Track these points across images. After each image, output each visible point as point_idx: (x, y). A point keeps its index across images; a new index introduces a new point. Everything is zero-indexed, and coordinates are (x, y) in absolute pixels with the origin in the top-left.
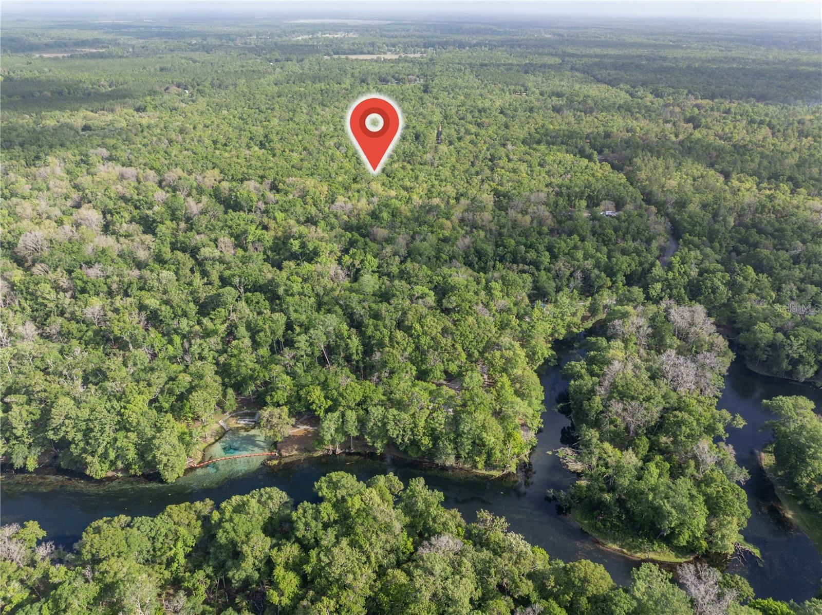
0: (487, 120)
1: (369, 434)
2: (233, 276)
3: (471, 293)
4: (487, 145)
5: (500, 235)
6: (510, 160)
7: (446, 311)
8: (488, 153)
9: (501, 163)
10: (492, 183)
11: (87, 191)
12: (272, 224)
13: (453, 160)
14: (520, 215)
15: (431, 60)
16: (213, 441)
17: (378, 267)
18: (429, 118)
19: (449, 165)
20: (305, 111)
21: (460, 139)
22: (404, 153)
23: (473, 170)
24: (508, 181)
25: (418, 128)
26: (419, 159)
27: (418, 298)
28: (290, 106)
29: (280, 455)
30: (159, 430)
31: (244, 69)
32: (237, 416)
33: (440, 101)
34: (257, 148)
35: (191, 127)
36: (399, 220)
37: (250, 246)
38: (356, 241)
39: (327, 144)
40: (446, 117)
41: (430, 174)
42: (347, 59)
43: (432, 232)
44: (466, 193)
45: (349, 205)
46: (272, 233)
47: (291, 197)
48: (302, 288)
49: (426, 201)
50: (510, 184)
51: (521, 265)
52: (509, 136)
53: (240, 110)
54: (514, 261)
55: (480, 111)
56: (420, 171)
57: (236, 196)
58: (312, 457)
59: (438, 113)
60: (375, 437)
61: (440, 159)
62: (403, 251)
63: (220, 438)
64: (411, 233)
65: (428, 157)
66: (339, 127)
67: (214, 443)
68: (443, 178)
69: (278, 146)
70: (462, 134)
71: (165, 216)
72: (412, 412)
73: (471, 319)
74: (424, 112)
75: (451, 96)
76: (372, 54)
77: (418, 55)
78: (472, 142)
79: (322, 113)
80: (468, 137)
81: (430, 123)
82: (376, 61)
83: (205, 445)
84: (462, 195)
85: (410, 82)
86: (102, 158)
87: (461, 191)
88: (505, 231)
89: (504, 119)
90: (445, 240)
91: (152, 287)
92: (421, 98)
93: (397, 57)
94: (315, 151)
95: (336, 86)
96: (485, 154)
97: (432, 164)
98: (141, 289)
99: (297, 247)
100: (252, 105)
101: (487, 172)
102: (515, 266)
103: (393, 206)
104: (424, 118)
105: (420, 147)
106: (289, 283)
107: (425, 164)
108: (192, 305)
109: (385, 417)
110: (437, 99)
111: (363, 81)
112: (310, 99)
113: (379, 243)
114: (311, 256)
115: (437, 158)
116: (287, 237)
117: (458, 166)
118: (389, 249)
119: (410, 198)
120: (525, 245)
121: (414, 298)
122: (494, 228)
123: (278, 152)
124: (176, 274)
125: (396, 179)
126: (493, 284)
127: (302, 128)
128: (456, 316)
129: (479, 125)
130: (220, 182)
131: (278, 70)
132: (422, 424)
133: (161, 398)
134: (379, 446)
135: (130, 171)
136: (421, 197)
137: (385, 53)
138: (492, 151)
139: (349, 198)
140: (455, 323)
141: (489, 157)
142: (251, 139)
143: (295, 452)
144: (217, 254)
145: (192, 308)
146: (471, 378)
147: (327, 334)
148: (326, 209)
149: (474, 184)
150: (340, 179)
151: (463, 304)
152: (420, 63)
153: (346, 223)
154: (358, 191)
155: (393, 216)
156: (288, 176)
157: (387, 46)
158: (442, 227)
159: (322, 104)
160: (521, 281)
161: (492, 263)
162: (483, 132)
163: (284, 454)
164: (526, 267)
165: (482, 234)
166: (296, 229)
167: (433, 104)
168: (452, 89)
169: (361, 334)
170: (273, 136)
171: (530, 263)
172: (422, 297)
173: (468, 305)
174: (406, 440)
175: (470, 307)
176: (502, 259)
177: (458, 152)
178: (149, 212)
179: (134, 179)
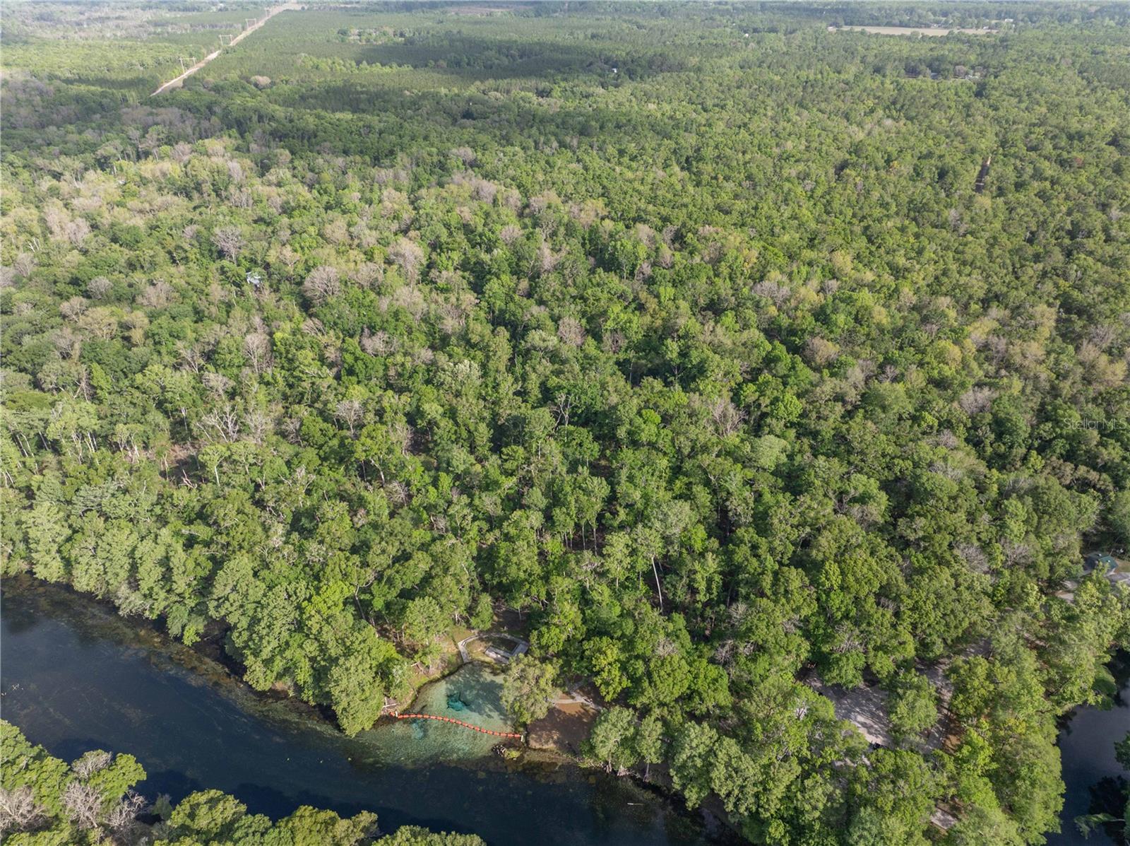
0: (1080, 156)
1: (680, 769)
2: (560, 388)
3: (962, 515)
4: (1070, 204)
5: (1054, 392)
6: (1109, 239)
7: (903, 544)
8: (1069, 219)
9: (1090, 244)
10: (1061, 282)
11: (421, 212)
12: (652, 304)
13: (997, 225)
14: (1104, 358)
15: (1003, 40)
16: (438, 675)
17: (801, 416)
18: (973, 141)
19: (987, 235)
20: (770, 113)
21: (1019, 186)
22: (911, 201)
23: (1030, 251)
24: (1096, 283)
25: (947, 159)
26: (933, 217)
27: (854, 500)
28: (750, 103)
29: (527, 742)
30: (348, 653)
31: (703, 42)
32: (488, 640)
33: (1001, 113)
34: (677, 169)
35: (598, 126)
36: (865, 330)
37: (607, 337)
38: (776, 360)
39: (785, 173)
40: (1003, 144)
41: (947, 248)
42: (863, 33)
43: (921, 364)
44: (1005, 295)
45: (785, 290)
46: (648, 319)
47: (697, 259)
48: (658, 435)
49: (926, 298)
50: (1099, 289)
51: (1082, 469)
52: (1119, 191)
53: (675, 104)
54: (1069, 456)
55: (1071, 137)
56: (930, 239)
57: (615, 247)
58: (576, 766)
59: (991, 136)
60: (688, 780)
61: (972, 220)
62: (853, 396)
63: (451, 674)
64: (881, 359)
65: (951, 214)
66: (814, 145)
67: (438, 680)
68: (969, 257)
69: (708, 168)
70: (1026, 177)
71: (505, 266)
72: (765, 761)
73: (945, 574)
74: (967, 131)
75: (1023, 106)
76: (907, 26)
77: (982, 32)
78: (1041, 195)
79: (796, 118)
80: (1036, 184)
81: (973, 151)
82: (909, 38)
83: (425, 680)
84: (997, 297)
85: (956, 75)
86: (464, 163)
87: (995, 289)
88: (1066, 387)
89: (1117, 156)
90: (940, 383)
91: (442, 384)
92: (968, 107)
93: (945, 32)
94: (764, 183)
95: (832, 75)
96: (1062, 220)
97: (955, 230)
98: (428, 382)
99: (675, 355)
100: (694, 98)
101: (1058, 256)
102: (1068, 467)
103: (859, 304)
104: (964, 142)
105: (943, 195)
106: (639, 421)
107: (942, 226)
108: (483, 427)
109: (711, 751)
110: (996, 109)
111: (877, 70)
112: (783, 95)
113: (817, 369)
114: (690, 375)
115: (967, 218)
116: (669, 330)
117: (1003, 239)
118: (829, 385)
119: (896, 290)
120: (1101, 429)
121: (846, 499)
122: (1043, 376)
123: (705, 178)
124: (484, 366)
125: (882, 250)
126: (1013, 504)
127: (756, 142)
128: (917, 558)
129: (1062, 163)
130: (603, 219)
131: (752, 45)
132: (779, 791)
133: (375, 589)
134: (693, 797)
135: (490, 187)
136: (917, 291)
137: (928, 26)
138: (1077, 216)
139: (790, 275)
140: (912, 574)
141: (1069, 227)
142: (675, 152)
143: (551, 746)
144: (553, 341)
145: (483, 433)
146: (912, 708)
147: (667, 540)
148: (746, 290)
149: (1025, 278)
150: (786, 238)
151: (938, 537)
152: (983, 46)
153: (772, 321)
154: (810, 264)
155: (857, 320)
156: (707, 222)
157: (934, 14)
158: (941, 357)
159: (801, 105)
160: (1074, 511)
161: (1024, 450)
162: (1067, 178)
163: (533, 744)
164: (1093, 476)
165: (1017, 384)
166: (686, 321)
167: (985, 117)
168: (1026, 95)
169: (726, 554)
170: (709, 152)
171: (1105, 468)
172: (863, 499)
173: (949, 538)
174: (742, 809)
175: (951, 547)
176: (1044, 448)
177: (1011, 210)
178: (485, 257)
179: (490, 200)
